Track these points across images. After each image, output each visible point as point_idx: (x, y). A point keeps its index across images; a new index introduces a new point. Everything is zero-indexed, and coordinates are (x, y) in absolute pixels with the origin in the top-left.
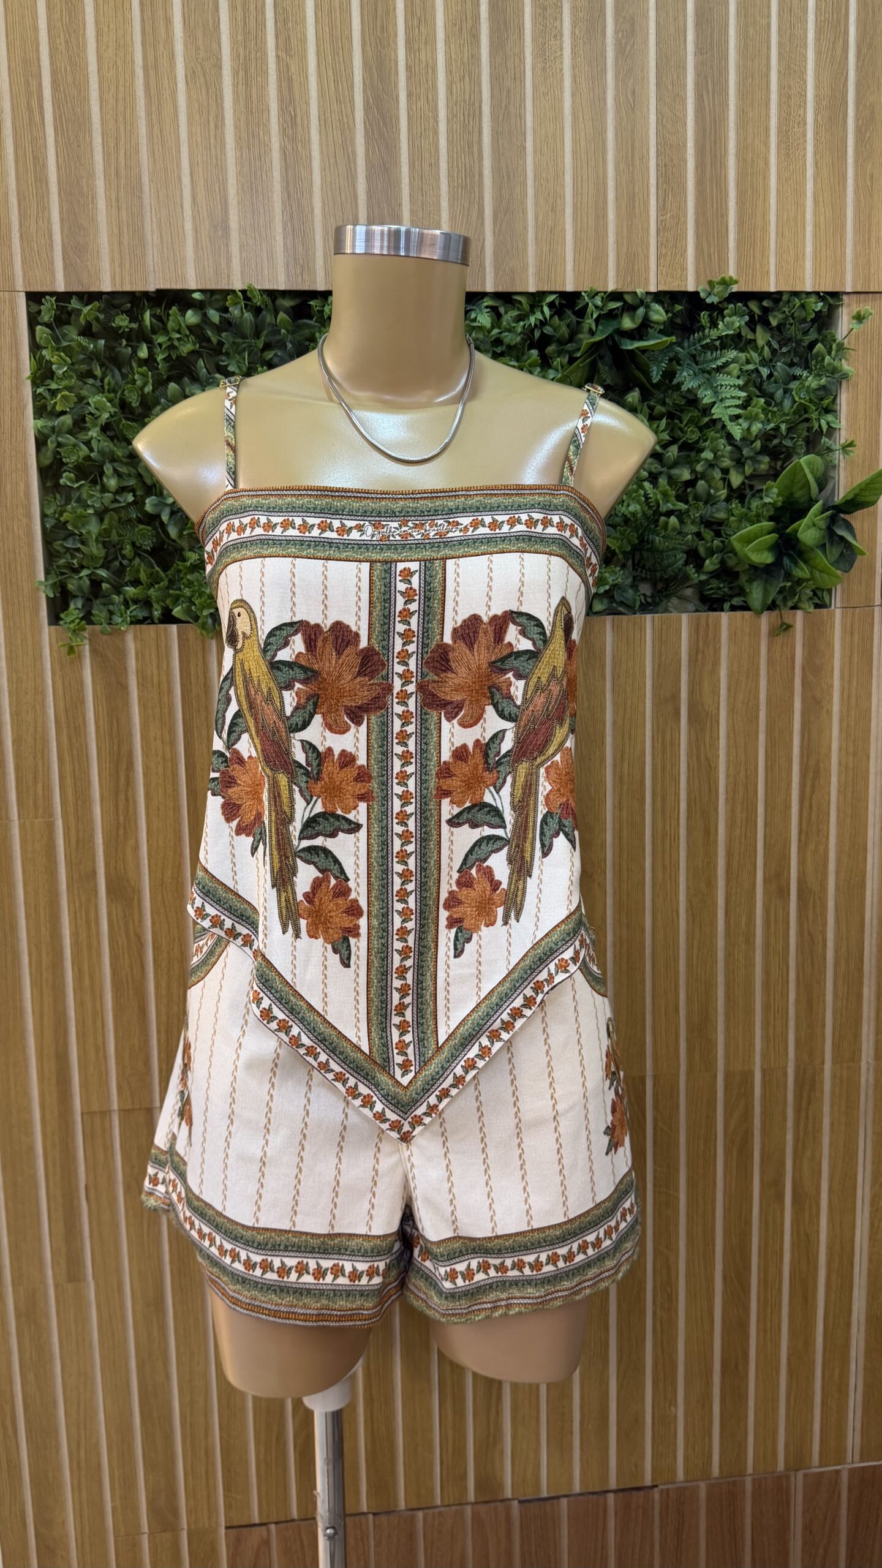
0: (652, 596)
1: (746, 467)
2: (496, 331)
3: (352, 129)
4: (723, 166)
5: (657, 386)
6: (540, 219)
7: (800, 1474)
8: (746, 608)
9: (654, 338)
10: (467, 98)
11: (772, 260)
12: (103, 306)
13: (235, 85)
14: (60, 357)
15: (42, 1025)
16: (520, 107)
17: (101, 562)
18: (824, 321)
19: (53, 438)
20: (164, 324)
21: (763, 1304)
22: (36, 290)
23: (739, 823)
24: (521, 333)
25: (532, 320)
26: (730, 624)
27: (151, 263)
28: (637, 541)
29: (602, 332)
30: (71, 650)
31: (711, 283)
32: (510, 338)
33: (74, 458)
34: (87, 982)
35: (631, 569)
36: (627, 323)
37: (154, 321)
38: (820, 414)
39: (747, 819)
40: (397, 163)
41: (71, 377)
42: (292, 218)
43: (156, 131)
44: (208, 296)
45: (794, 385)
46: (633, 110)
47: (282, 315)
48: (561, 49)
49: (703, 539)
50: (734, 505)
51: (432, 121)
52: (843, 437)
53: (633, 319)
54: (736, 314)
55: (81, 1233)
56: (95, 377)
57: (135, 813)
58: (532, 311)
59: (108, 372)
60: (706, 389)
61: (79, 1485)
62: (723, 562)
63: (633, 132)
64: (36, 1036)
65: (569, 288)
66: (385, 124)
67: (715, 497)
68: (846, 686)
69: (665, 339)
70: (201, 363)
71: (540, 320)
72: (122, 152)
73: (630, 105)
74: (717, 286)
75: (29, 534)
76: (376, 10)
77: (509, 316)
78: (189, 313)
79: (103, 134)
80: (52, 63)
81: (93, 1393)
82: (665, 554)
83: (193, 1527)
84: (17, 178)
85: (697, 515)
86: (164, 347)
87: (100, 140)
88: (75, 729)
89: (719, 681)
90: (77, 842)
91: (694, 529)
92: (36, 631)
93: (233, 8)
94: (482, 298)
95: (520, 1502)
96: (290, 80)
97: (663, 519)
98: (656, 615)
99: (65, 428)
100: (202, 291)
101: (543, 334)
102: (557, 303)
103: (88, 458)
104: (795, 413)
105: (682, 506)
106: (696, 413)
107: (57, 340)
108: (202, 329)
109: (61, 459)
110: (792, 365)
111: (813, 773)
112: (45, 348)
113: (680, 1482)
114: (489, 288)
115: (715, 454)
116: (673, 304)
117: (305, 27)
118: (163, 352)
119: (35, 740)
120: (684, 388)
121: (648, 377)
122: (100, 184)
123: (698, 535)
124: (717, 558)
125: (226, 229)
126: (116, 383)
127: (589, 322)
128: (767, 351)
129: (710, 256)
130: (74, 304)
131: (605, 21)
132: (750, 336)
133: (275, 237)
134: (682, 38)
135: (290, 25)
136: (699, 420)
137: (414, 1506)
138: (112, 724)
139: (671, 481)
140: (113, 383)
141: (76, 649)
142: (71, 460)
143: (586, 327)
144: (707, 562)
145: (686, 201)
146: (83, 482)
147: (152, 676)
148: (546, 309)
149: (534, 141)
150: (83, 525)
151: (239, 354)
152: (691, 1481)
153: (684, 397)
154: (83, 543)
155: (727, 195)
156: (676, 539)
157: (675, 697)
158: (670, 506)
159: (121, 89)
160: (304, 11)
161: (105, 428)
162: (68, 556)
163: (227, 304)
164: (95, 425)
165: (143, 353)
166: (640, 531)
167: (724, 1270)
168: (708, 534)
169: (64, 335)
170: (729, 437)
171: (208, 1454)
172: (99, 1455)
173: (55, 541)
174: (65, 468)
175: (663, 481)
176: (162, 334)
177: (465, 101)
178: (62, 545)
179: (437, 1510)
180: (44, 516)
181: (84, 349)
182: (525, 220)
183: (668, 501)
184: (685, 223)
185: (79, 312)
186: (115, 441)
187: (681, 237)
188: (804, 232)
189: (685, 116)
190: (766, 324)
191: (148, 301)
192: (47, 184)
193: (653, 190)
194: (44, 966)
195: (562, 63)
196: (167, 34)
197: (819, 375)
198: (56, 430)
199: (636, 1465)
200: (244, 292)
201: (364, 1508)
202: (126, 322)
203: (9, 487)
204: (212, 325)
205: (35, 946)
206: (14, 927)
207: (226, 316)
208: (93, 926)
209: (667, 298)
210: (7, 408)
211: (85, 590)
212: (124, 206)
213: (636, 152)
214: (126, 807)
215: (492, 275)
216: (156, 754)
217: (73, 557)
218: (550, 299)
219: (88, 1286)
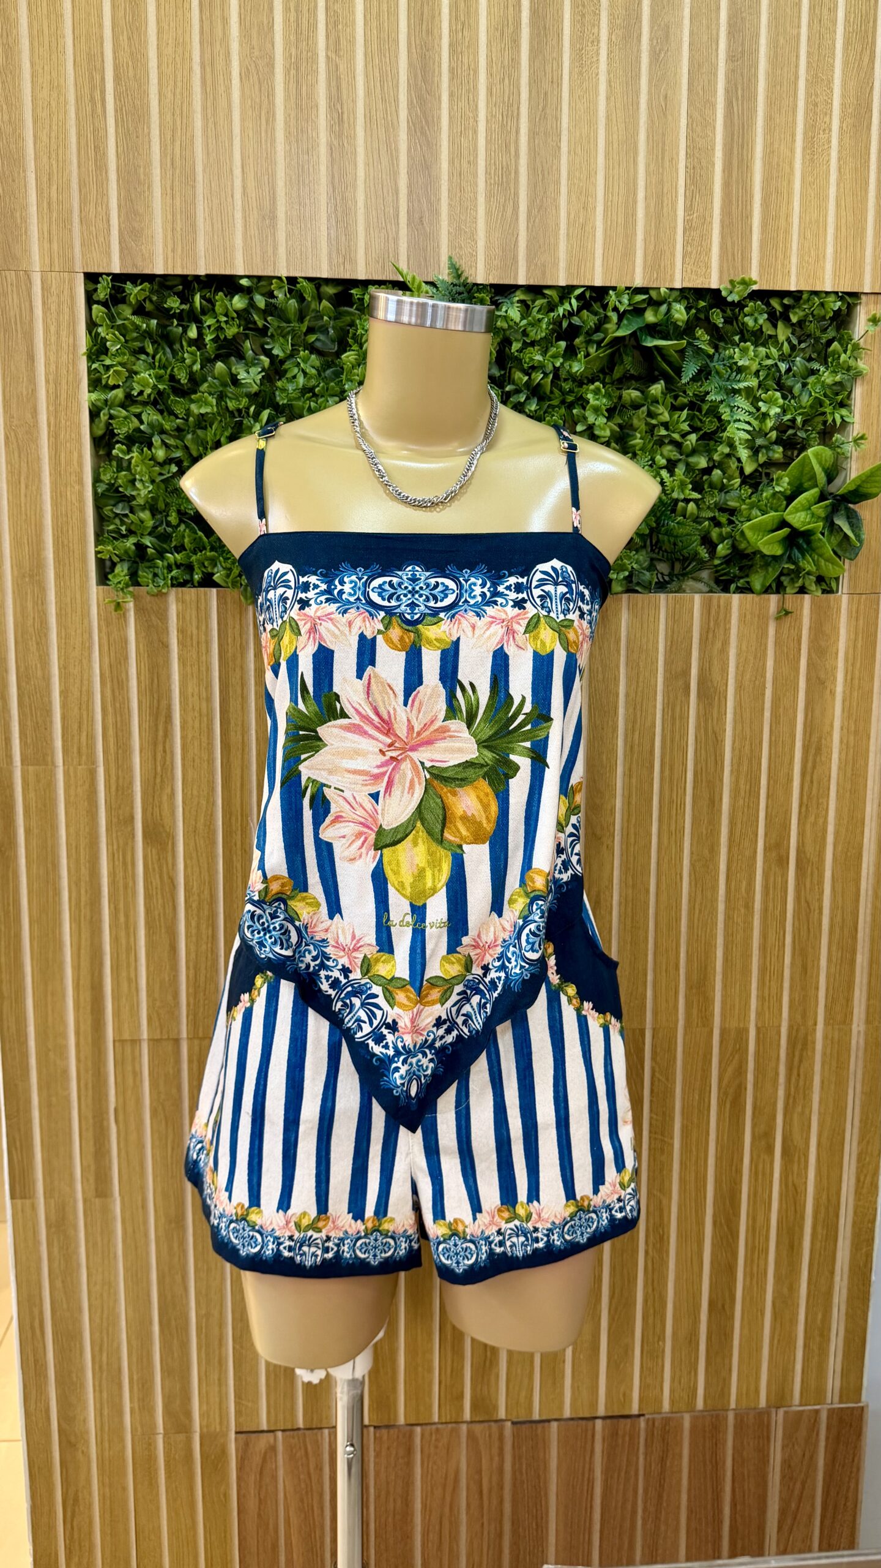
0: (669, 577)
1: (760, 456)
2: (524, 323)
3: (396, 126)
4: (749, 168)
6: (572, 216)
7: (781, 1411)
8: (750, 590)
10: (507, 98)
11: (794, 260)
12: (156, 287)
13: (287, 83)
14: (115, 334)
15: (79, 957)
16: (557, 109)
17: (148, 529)
18: (842, 319)
19: (105, 411)
20: (214, 305)
21: (750, 1250)
22: (93, 271)
23: (743, 792)
24: (550, 324)
25: (561, 311)
26: (740, 606)
27: (202, 249)
28: (652, 525)
29: (626, 327)
30: (117, 606)
31: (732, 282)
33: (125, 430)
34: (122, 919)
35: (649, 550)
36: (650, 317)
37: (204, 302)
38: (834, 408)
39: (750, 790)
40: (437, 160)
41: (124, 354)
42: (336, 210)
43: (211, 125)
44: (255, 280)
45: (811, 379)
46: (665, 114)
47: (325, 303)
48: (598, 54)
49: (716, 524)
50: (747, 493)
51: (472, 120)
52: (856, 430)
53: (656, 313)
54: (756, 311)
55: (109, 1152)
56: (147, 354)
57: (172, 762)
58: (562, 304)
59: (160, 349)
61: (100, 1385)
62: (734, 547)
63: (663, 135)
64: (73, 967)
65: (598, 283)
66: (427, 122)
67: (728, 485)
68: (850, 668)
70: (248, 344)
71: (568, 312)
72: (178, 144)
73: (662, 109)
74: (737, 286)
75: (81, 500)
76: (422, 14)
78: (236, 298)
79: (160, 127)
80: (115, 58)
81: (116, 1301)
82: (680, 539)
83: (205, 1430)
84: (79, 167)
85: (712, 501)
86: (212, 328)
87: (158, 133)
88: (119, 684)
89: (728, 659)
90: (117, 790)
91: (710, 514)
92: (86, 590)
93: (287, 10)
94: (514, 291)
95: (513, 1423)
96: (338, 78)
97: (680, 505)
98: (671, 595)
99: (117, 401)
100: (249, 277)
101: (570, 324)
102: (585, 297)
103: (137, 430)
104: (811, 406)
105: (697, 495)
107: (112, 318)
108: (248, 313)
109: (112, 430)
110: (810, 360)
111: (815, 749)
112: (100, 326)
113: (665, 1413)
114: (522, 281)
116: (698, 299)
117: (354, 29)
118: (211, 334)
119: (81, 692)
122: (156, 172)
123: (713, 520)
124: (729, 543)
125: (273, 217)
126: (167, 360)
128: (786, 347)
130: (127, 284)
131: (640, 28)
132: (771, 332)
133: (320, 228)
134: (714, 47)
135: (340, 27)
137: (413, 1422)
138: (153, 680)
139: (689, 468)
140: (164, 359)
141: (121, 605)
142: (122, 431)
144: (720, 547)
145: (712, 202)
147: (192, 635)
148: (574, 302)
149: (569, 141)
151: (284, 337)
152: (676, 1412)
154: (132, 511)
155: (752, 197)
156: (692, 525)
157: (686, 674)
159: (179, 84)
160: (354, 13)
162: (117, 521)
163: (273, 289)
165: (193, 333)
166: (658, 516)
167: (714, 1216)
169: (119, 314)
171: (222, 1363)
172: (119, 1359)
173: (105, 506)
174: (117, 438)
175: (680, 470)
176: (211, 317)
177: (504, 102)
178: (112, 510)
179: (434, 1427)
180: (95, 481)
181: (137, 328)
182: (558, 216)
183: (684, 490)
184: (711, 223)
185: (132, 292)
186: (166, 416)
187: (706, 237)
188: (826, 235)
189: (715, 120)
190: (787, 319)
191: (198, 285)
192: (109, 172)
193: (681, 191)
194: (83, 904)
195: (598, 68)
196: (224, 34)
197: (835, 372)
198: (109, 403)
199: (624, 1394)
200: (289, 279)
201: (366, 1421)
202: (178, 304)
203: (63, 455)
204: (257, 309)
205: (74, 883)
206: (56, 866)
207: (272, 301)
208: (130, 867)
209: (690, 294)
210: (64, 382)
211: (131, 553)
212: (178, 194)
213: (667, 154)
214: (164, 758)
215: (525, 268)
216: (193, 710)
217: (123, 523)
218: (578, 292)
219: (114, 1201)
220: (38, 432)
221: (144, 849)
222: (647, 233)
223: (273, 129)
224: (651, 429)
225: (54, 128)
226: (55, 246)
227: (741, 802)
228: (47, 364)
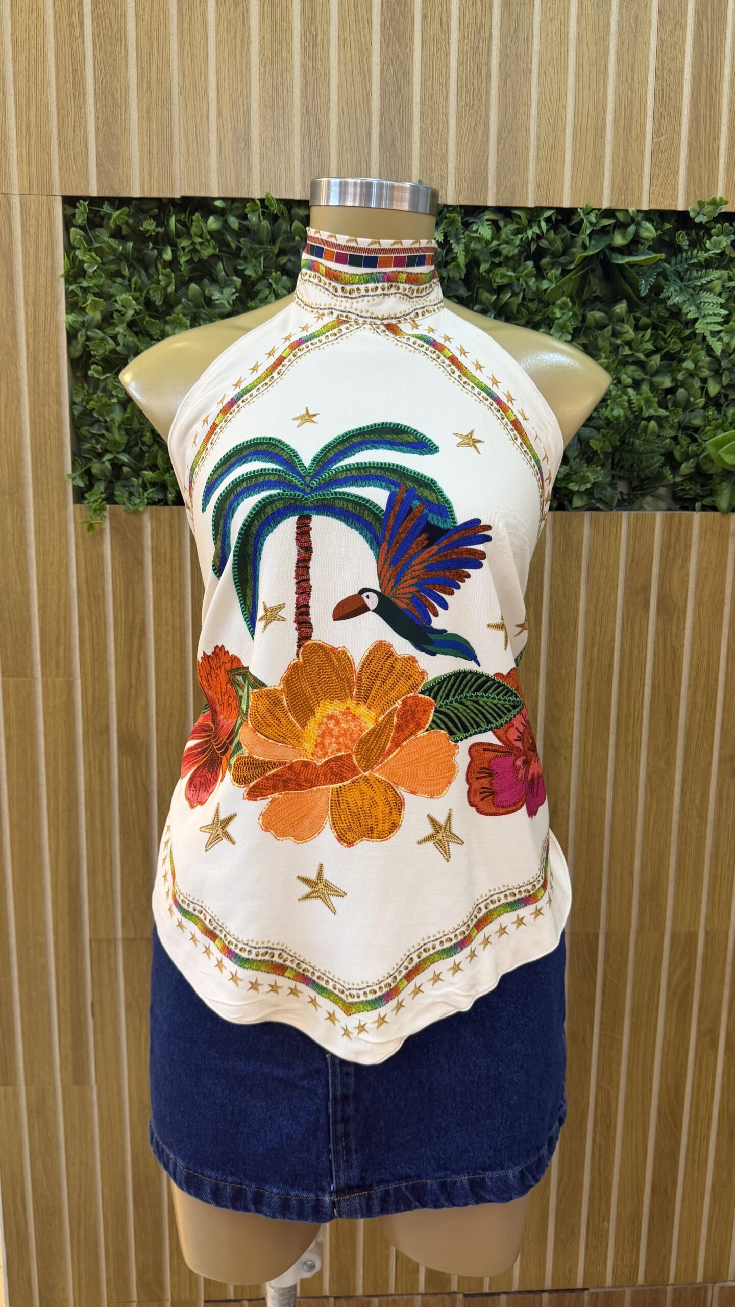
0: (629, 494)
1: (724, 378)
2: (495, 243)
3: (369, 50)
4: (718, 90)
5: (643, 299)
6: (542, 138)
7: (717, 1286)
8: (714, 509)
9: (643, 254)
10: (479, 20)
12: (132, 211)
14: (92, 257)
15: (57, 860)
16: (528, 30)
17: (123, 447)
19: (83, 332)
20: (188, 229)
21: (692, 1138)
22: (71, 194)
23: (699, 706)
24: (518, 245)
25: (530, 233)
26: (701, 523)
27: (178, 172)
28: (618, 443)
29: (595, 246)
30: (91, 527)
31: (701, 204)
32: (506, 250)
33: (101, 351)
34: (99, 825)
35: (610, 467)
36: (619, 240)
37: (178, 225)
39: (707, 704)
40: (410, 82)
41: (101, 277)
42: (309, 132)
43: (187, 47)
44: (229, 203)
46: (635, 36)
47: (297, 224)
49: (678, 443)
50: (711, 412)
51: (444, 42)
53: (624, 236)
54: (722, 233)
55: (86, 1042)
56: (123, 277)
57: (146, 676)
58: (532, 227)
59: (136, 272)
60: (690, 305)
61: (78, 1258)
62: (698, 467)
63: (633, 57)
64: (52, 871)
65: (566, 204)
66: (399, 43)
67: (694, 404)
69: (654, 255)
70: (220, 266)
71: (537, 235)
72: (154, 67)
73: (632, 31)
74: (707, 206)
75: (59, 420)
77: (508, 229)
78: (211, 219)
79: (137, 49)
81: (94, 1180)
82: (644, 456)
83: (176, 1299)
84: (58, 90)
85: (676, 420)
86: (187, 250)
87: (134, 55)
88: (95, 598)
89: (688, 576)
90: (94, 699)
91: (672, 433)
92: (63, 506)
94: (484, 212)
95: (466, 1296)
97: (643, 423)
98: (632, 512)
99: (94, 323)
100: (223, 199)
101: (538, 247)
102: (554, 218)
103: (114, 351)
105: (662, 412)
106: (679, 326)
107: (90, 242)
108: (223, 234)
109: (89, 352)
112: (79, 248)
113: (609, 1287)
114: (491, 203)
115: (696, 364)
116: (663, 222)
118: (185, 255)
119: (59, 606)
120: (670, 303)
121: (637, 291)
122: (133, 95)
123: (675, 438)
124: (692, 462)
125: (248, 140)
126: (142, 283)
127: (583, 237)
129: (700, 177)
130: (106, 208)
132: (734, 255)
133: (293, 150)
136: (681, 332)
137: (372, 1294)
138: (128, 596)
139: (653, 387)
140: (139, 282)
141: (97, 526)
142: (98, 352)
143: (579, 241)
144: (683, 466)
145: (680, 124)
146: (109, 375)
147: (165, 553)
148: (543, 224)
149: (540, 63)
150: (108, 413)
151: (257, 258)
152: (618, 1287)
153: (668, 310)
154: (108, 429)
155: (720, 119)
156: (655, 443)
157: (646, 589)
158: (652, 412)
159: (156, 7)
161: (131, 324)
162: (94, 441)
163: (246, 211)
164: (122, 322)
166: (622, 434)
167: (659, 1106)
168: (684, 440)
169: (96, 237)
170: (709, 350)
172: (96, 1234)
173: (83, 426)
174: (93, 360)
175: (645, 388)
176: (185, 239)
177: (476, 24)
178: (88, 431)
179: (391, 1298)
180: (73, 403)
181: (114, 250)
182: (528, 140)
183: (650, 407)
184: (679, 145)
185: (111, 215)
186: (140, 336)
187: (674, 158)
189: (684, 42)
191: (173, 207)
192: (84, 95)
193: (650, 113)
194: (60, 810)
198: (86, 325)
199: (570, 1271)
200: (262, 201)
201: (327, 1294)
202: (154, 226)
203: (41, 375)
204: (232, 231)
205: (53, 790)
206: (35, 773)
207: (245, 222)
208: (105, 776)
209: (657, 216)
210: (42, 303)
211: (108, 474)
212: (154, 118)
213: (636, 76)
214: (139, 670)
215: (494, 190)
216: (167, 624)
217: (98, 442)
218: (548, 214)
219: (91, 1089)
220: (18, 353)
221: (119, 759)
222: (615, 155)
223: (248, 51)
224: (616, 349)
225: (33, 51)
226: (34, 168)
227: (698, 714)
228: (26, 287)
